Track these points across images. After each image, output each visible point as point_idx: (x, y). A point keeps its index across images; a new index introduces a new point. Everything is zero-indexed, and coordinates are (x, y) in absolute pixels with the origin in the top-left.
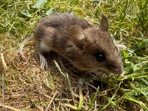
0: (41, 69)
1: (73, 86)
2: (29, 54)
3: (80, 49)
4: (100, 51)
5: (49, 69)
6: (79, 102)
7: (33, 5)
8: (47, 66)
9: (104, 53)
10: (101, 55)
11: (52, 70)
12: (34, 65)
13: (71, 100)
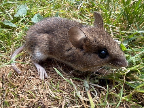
0: (41, 79)
1: (79, 90)
2: (23, 66)
3: (80, 50)
4: (102, 48)
5: (49, 78)
6: (90, 106)
7: (15, 14)
8: (46, 76)
9: (106, 49)
10: (103, 52)
11: (52, 78)
12: (32, 77)
13: (81, 105)
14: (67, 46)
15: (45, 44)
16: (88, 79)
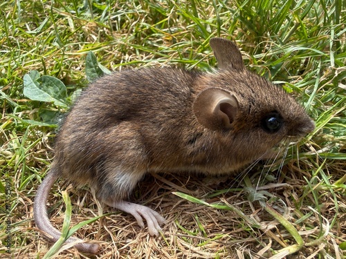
0: (156, 234)
14: (186, 134)
15: (134, 149)
16: (247, 182)
